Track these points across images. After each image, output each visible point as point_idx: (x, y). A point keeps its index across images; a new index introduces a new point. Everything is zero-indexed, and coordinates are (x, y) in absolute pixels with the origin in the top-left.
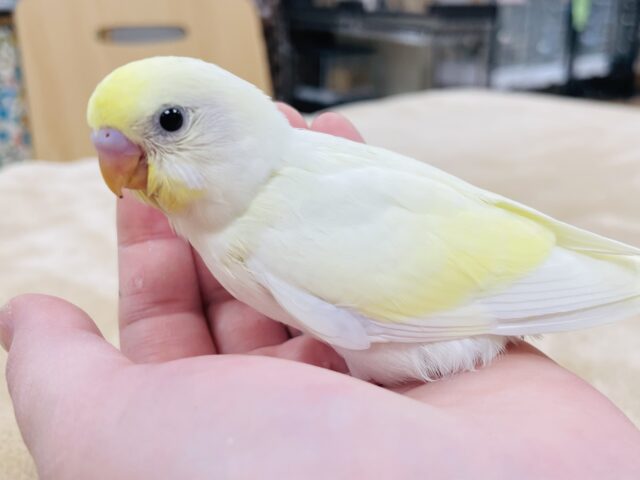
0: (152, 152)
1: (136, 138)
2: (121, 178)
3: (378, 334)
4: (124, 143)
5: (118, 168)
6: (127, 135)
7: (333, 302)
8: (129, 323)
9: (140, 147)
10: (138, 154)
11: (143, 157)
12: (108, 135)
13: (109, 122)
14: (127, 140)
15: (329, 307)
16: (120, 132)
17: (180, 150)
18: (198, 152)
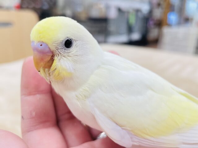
0: (57, 55)
1: (53, 48)
2: (42, 64)
3: (136, 142)
4: (47, 50)
5: (42, 59)
6: (50, 46)
7: (121, 126)
8: (29, 132)
9: (52, 52)
10: (51, 55)
11: (53, 56)
12: (41, 45)
13: (43, 40)
14: (49, 48)
15: (119, 128)
16: (47, 45)
17: (68, 56)
18: (74, 58)
